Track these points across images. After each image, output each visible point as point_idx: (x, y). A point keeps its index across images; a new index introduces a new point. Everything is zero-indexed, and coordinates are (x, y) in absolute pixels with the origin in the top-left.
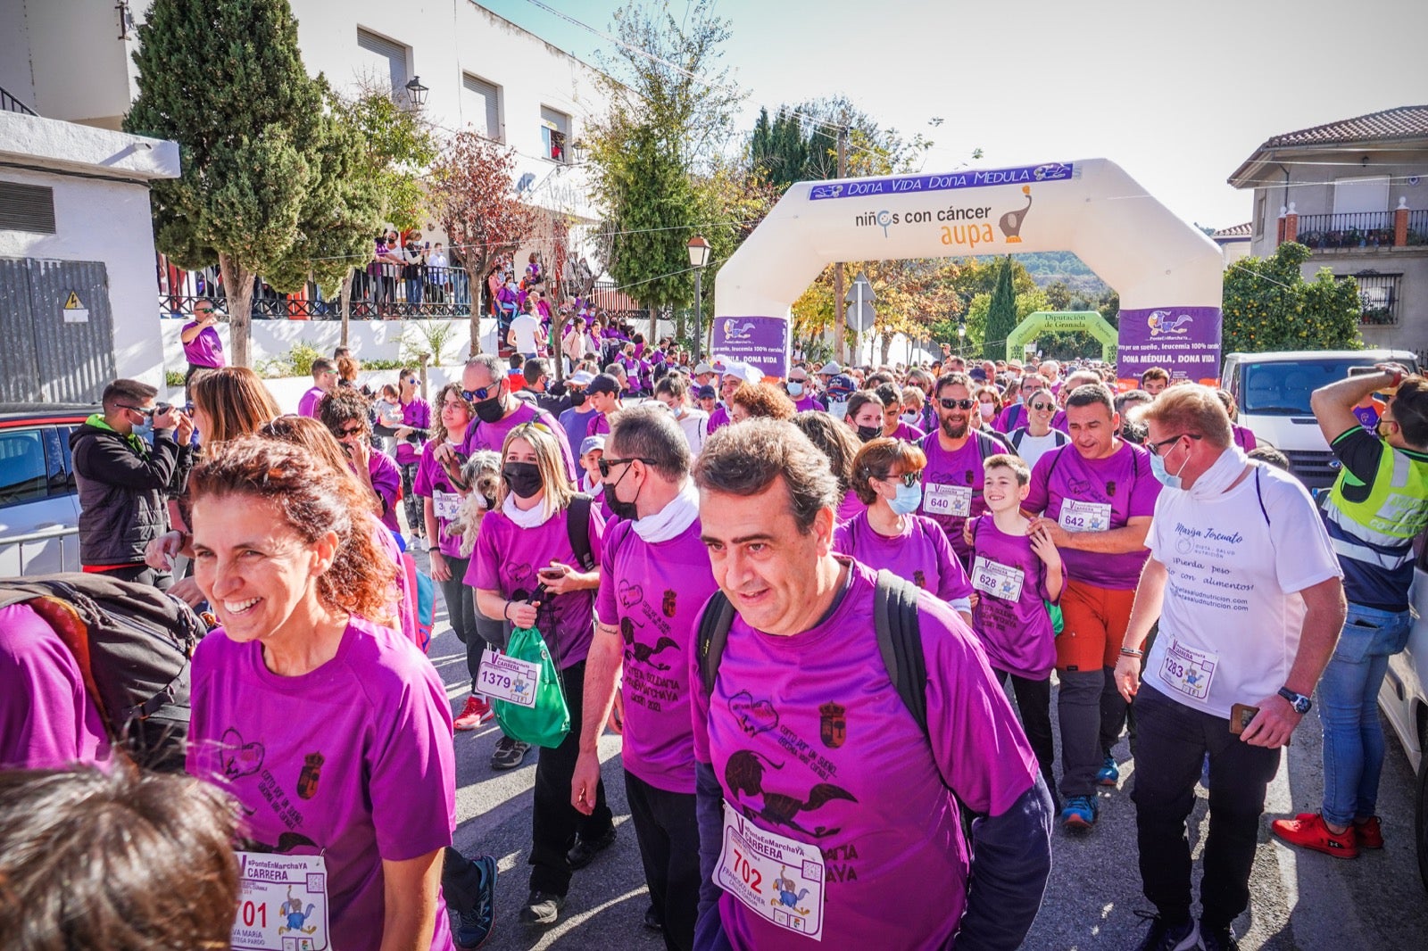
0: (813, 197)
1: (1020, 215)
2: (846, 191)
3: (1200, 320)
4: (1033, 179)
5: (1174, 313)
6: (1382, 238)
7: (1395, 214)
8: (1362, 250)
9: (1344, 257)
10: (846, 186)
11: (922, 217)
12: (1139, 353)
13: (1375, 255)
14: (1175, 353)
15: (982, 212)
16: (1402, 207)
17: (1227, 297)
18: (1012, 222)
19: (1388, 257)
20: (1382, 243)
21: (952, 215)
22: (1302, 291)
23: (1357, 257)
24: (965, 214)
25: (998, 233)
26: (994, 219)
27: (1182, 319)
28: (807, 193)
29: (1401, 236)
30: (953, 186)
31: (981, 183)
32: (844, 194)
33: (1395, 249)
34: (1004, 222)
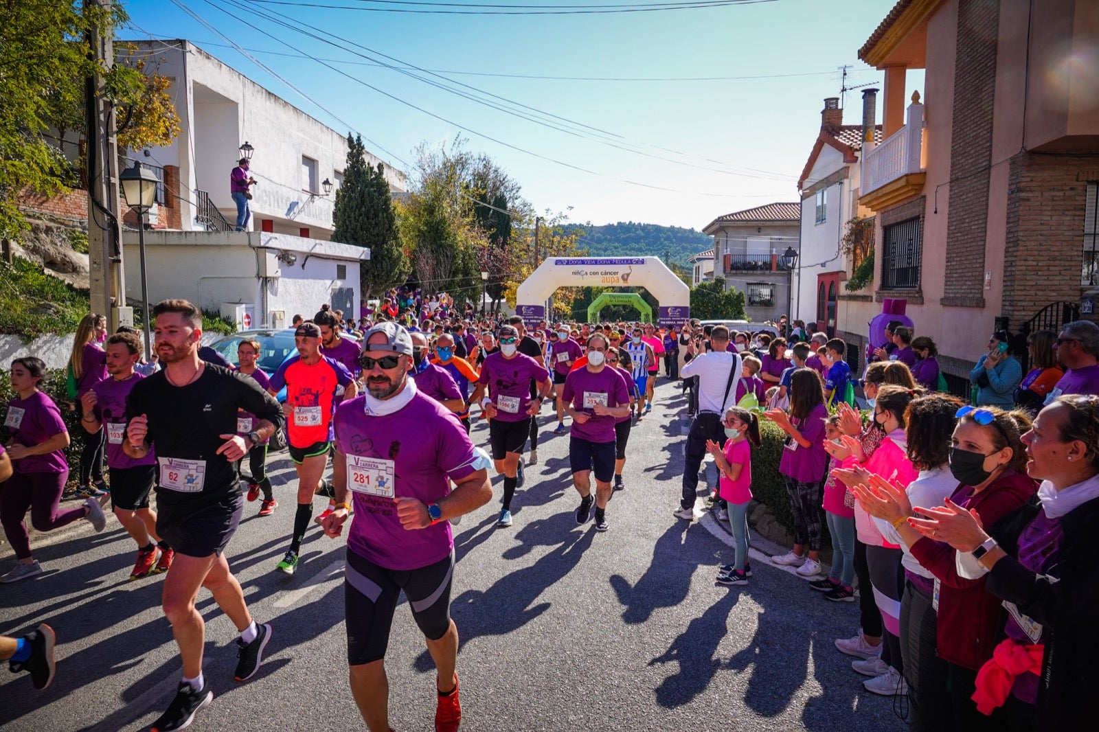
0: (556, 264)
1: (628, 275)
2: (568, 263)
3: (683, 311)
4: (632, 263)
5: (676, 308)
6: (767, 266)
7: (772, 256)
8: (759, 272)
9: (752, 275)
10: (568, 261)
11: (595, 273)
12: (666, 321)
13: (763, 274)
14: (676, 321)
15: (616, 273)
16: (774, 253)
17: (691, 304)
18: (625, 277)
19: (770, 275)
20: (767, 269)
21: (606, 273)
22: (723, 296)
23: (757, 275)
24: (610, 273)
25: (621, 280)
26: (620, 275)
27: (678, 310)
28: (554, 262)
29: (774, 266)
30: (606, 264)
31: (615, 263)
32: (568, 264)
33: (772, 272)
34: (623, 276)
